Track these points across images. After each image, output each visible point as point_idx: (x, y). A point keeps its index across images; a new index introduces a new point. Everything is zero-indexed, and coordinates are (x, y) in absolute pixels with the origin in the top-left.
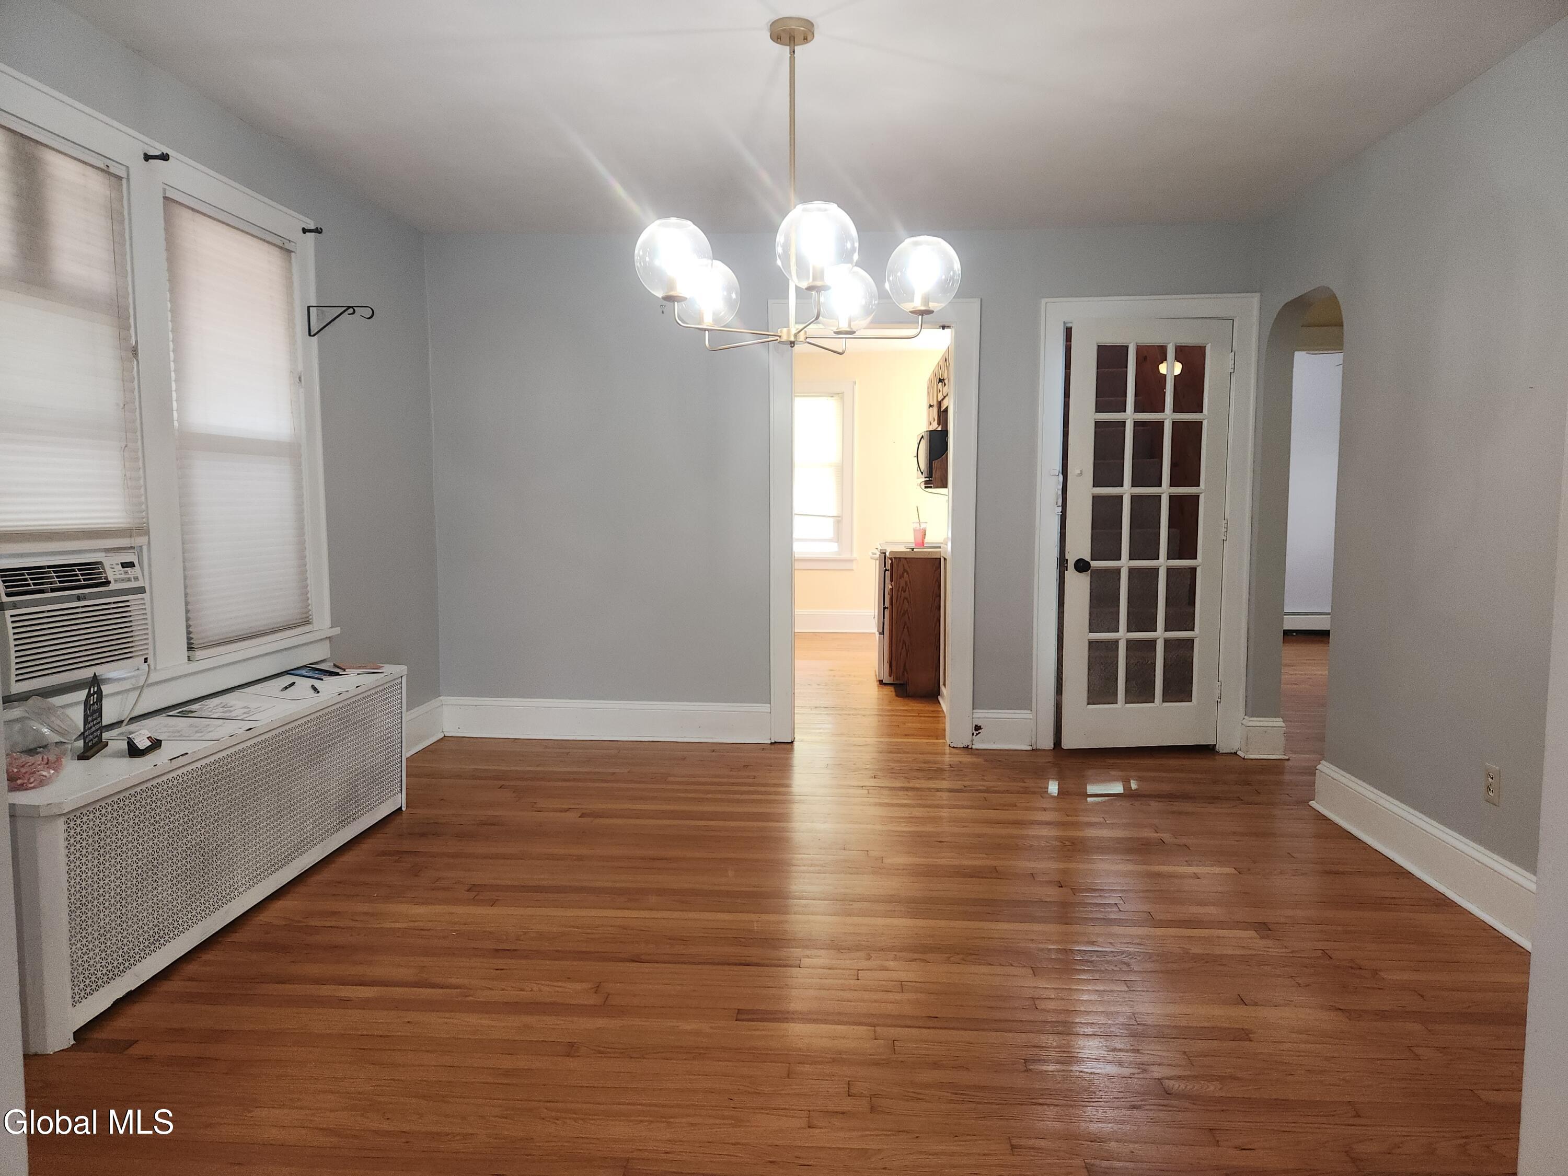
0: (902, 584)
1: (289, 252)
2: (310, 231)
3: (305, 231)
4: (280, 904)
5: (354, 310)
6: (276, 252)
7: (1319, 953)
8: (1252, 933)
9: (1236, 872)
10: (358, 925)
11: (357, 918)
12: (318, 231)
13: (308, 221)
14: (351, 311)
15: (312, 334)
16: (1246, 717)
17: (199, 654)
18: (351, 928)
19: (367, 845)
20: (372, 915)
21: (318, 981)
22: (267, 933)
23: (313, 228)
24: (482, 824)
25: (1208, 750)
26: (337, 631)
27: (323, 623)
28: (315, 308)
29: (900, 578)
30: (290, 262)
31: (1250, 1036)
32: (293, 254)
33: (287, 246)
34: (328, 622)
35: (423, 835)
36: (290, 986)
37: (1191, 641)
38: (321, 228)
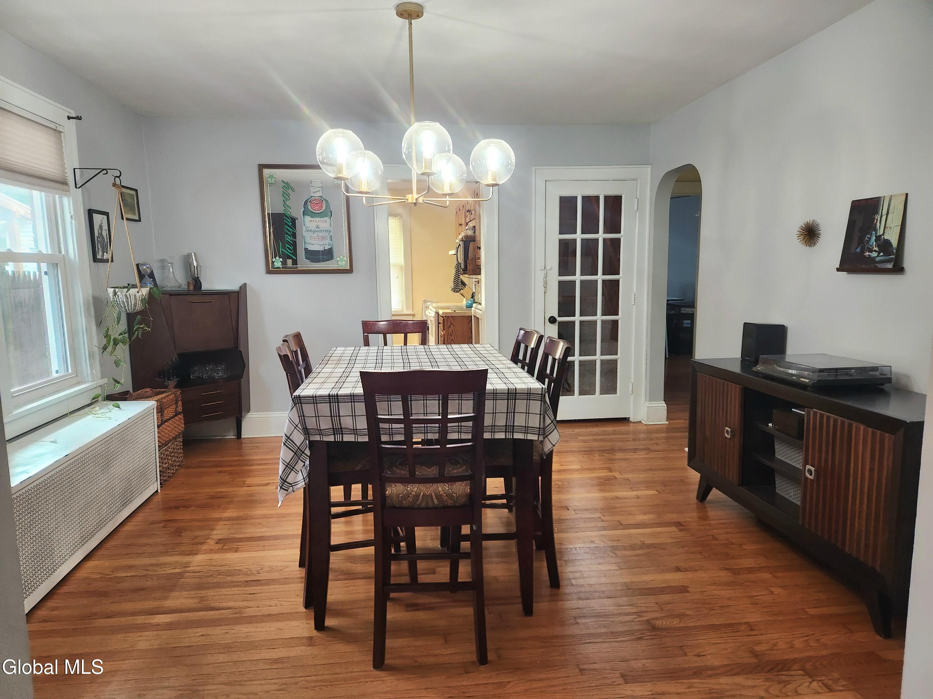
0: (450, 331)
1: (59, 133)
2: (73, 118)
3: (69, 118)
4: (90, 564)
5: (107, 171)
6: (51, 133)
7: (711, 537)
8: (674, 528)
9: (657, 493)
10: (151, 573)
11: (148, 568)
12: (79, 118)
13: (70, 112)
14: (105, 172)
15: (78, 187)
16: (646, 402)
18: (146, 576)
19: (139, 518)
20: (157, 565)
21: (133, 614)
22: (89, 584)
23: (74, 116)
24: (213, 497)
25: (624, 420)
26: (105, 381)
28: (78, 170)
29: (449, 328)
30: (60, 139)
31: (688, 589)
32: (62, 134)
33: (60, 129)
35: (177, 508)
36: (117, 619)
37: (616, 361)
38: (81, 117)
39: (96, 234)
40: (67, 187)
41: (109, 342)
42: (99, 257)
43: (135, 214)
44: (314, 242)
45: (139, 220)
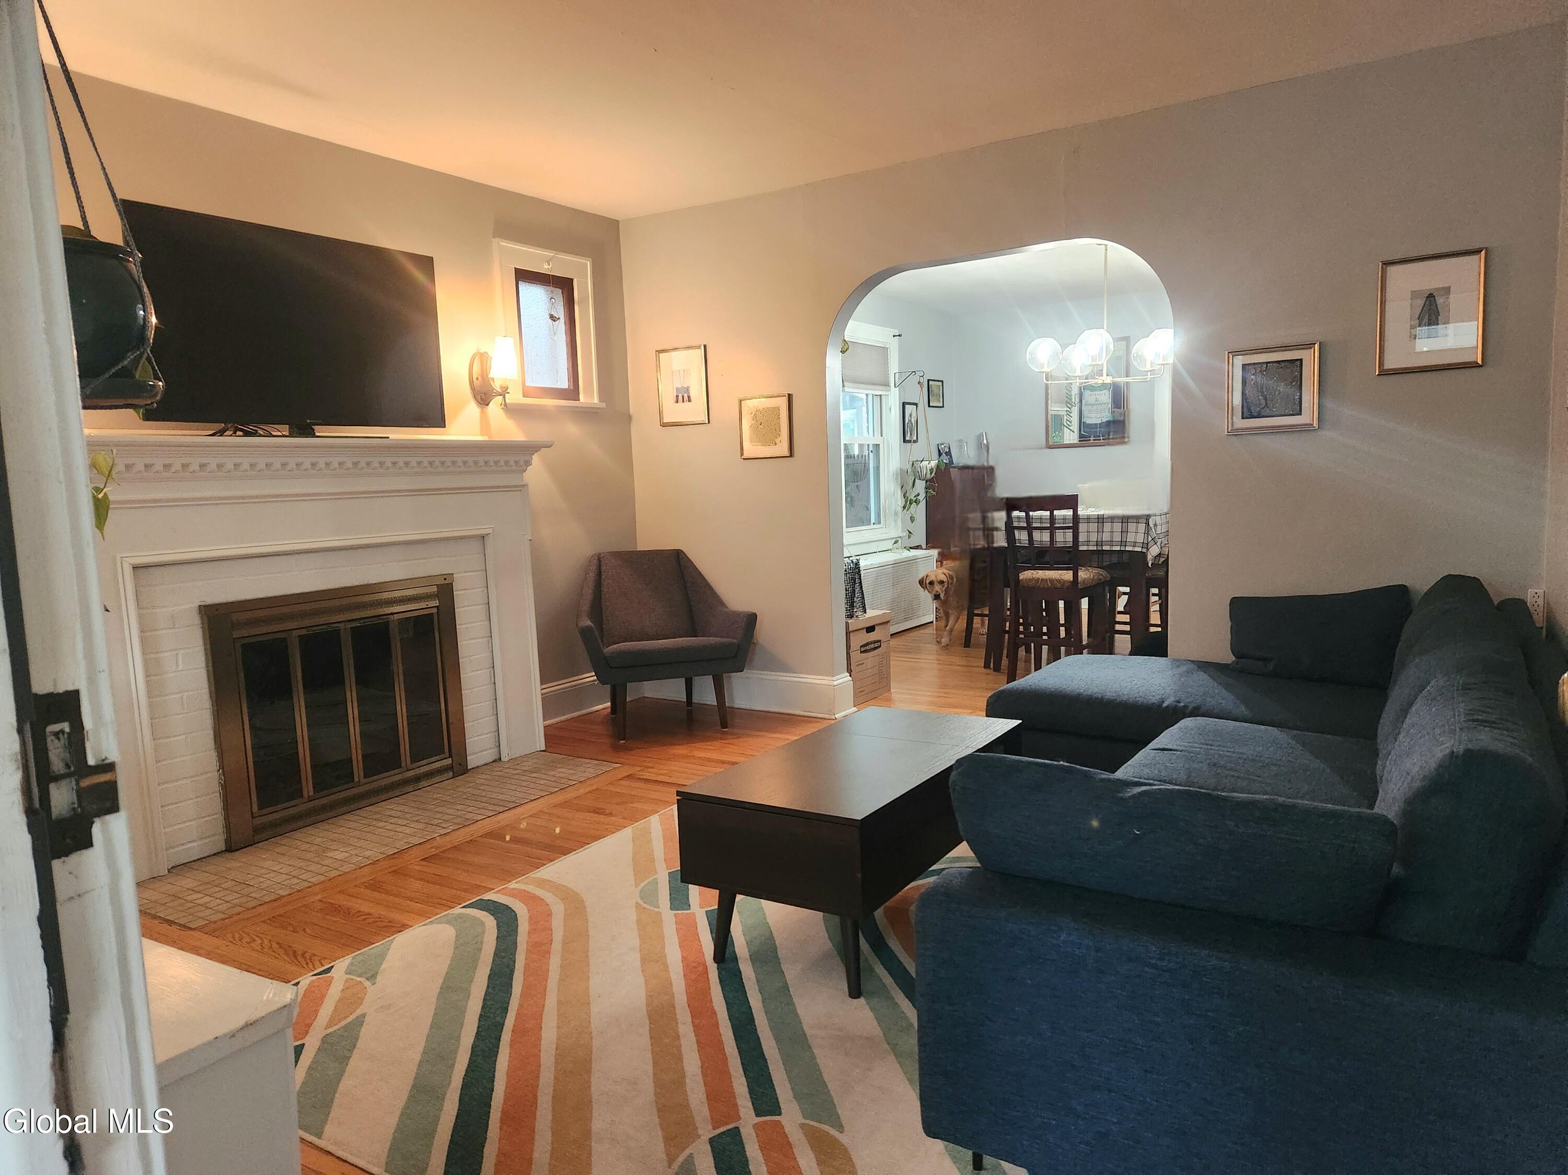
2: (896, 336)
3: (894, 336)
12: (899, 336)
13: (896, 331)
14: (914, 373)
15: (896, 387)
23: (897, 334)
28: (897, 374)
30: (887, 353)
32: (889, 349)
38: (903, 334)
39: (907, 421)
40: (888, 387)
41: (906, 502)
42: (907, 438)
43: (940, 402)
44: (1092, 415)
45: (943, 407)
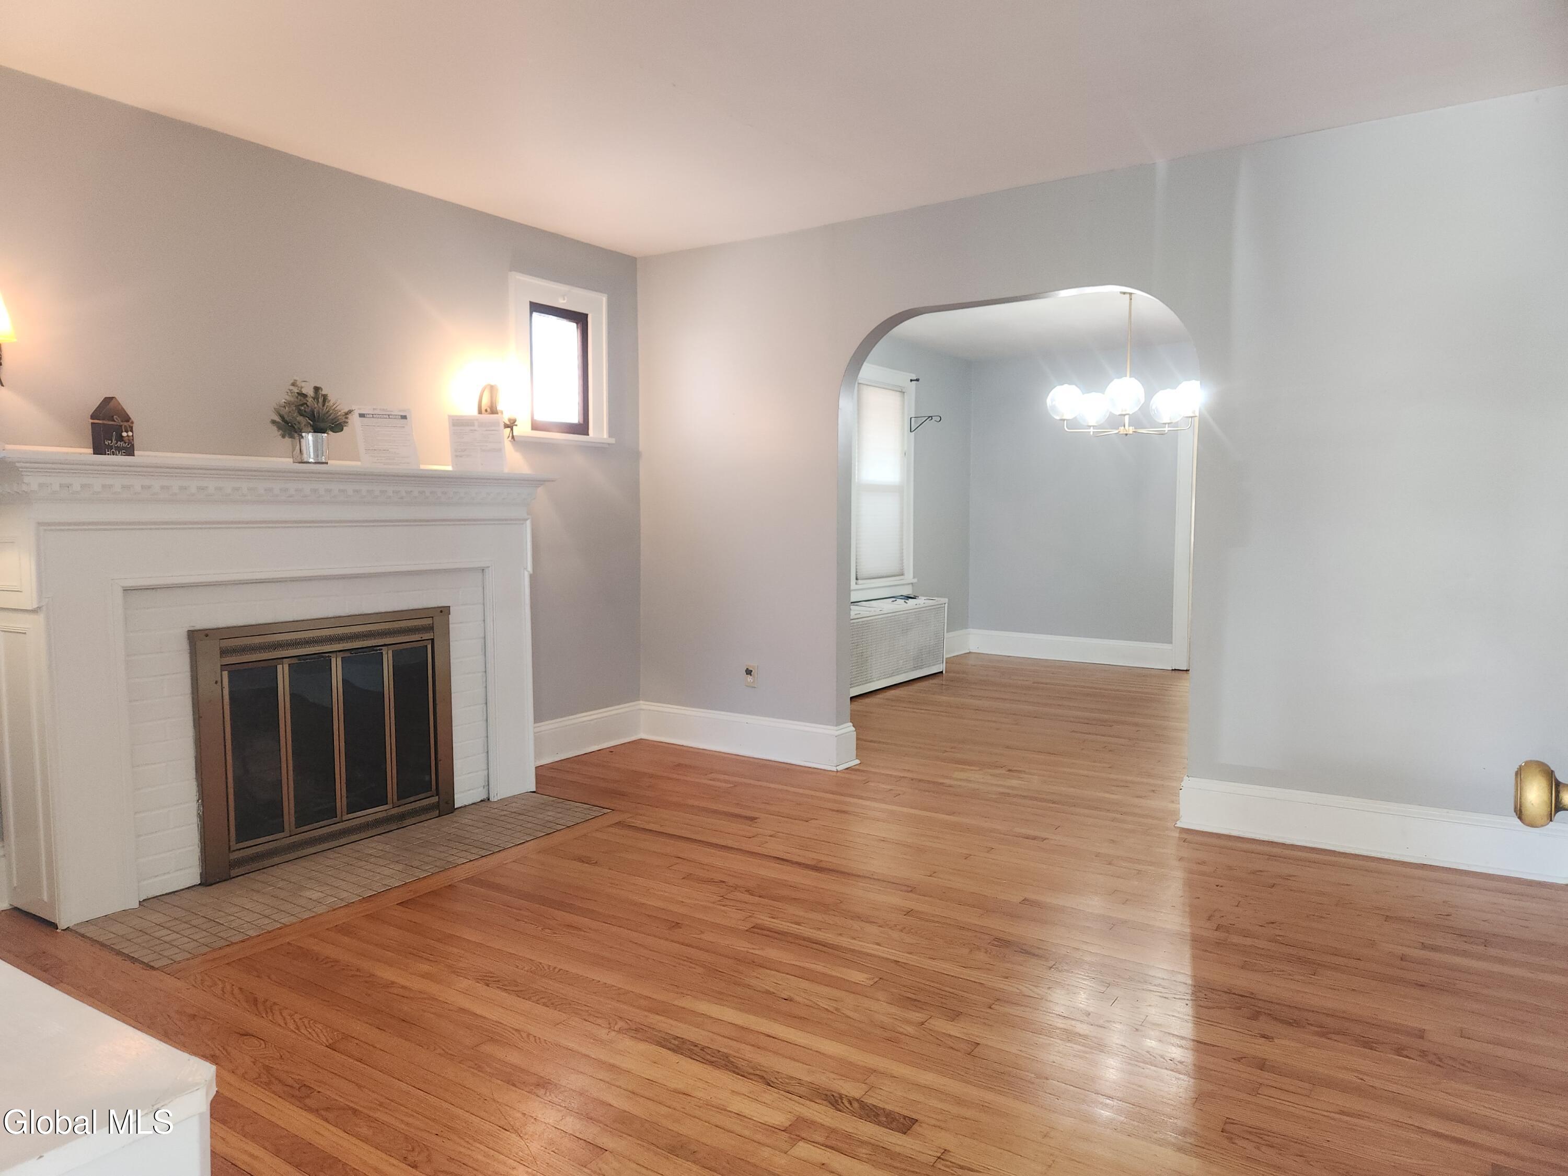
1: (904, 392)
2: (914, 380)
3: (911, 380)
5: (932, 418)
6: (898, 393)
12: (917, 380)
13: (911, 374)
14: (930, 418)
17: (860, 582)
26: (915, 580)
27: (909, 576)
30: (904, 397)
33: (902, 390)
34: (911, 576)
38: (919, 378)
